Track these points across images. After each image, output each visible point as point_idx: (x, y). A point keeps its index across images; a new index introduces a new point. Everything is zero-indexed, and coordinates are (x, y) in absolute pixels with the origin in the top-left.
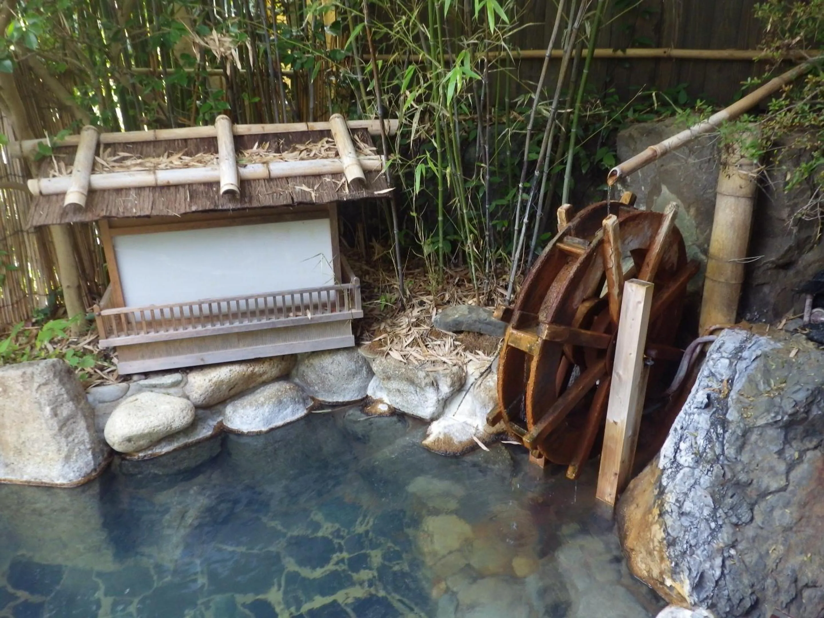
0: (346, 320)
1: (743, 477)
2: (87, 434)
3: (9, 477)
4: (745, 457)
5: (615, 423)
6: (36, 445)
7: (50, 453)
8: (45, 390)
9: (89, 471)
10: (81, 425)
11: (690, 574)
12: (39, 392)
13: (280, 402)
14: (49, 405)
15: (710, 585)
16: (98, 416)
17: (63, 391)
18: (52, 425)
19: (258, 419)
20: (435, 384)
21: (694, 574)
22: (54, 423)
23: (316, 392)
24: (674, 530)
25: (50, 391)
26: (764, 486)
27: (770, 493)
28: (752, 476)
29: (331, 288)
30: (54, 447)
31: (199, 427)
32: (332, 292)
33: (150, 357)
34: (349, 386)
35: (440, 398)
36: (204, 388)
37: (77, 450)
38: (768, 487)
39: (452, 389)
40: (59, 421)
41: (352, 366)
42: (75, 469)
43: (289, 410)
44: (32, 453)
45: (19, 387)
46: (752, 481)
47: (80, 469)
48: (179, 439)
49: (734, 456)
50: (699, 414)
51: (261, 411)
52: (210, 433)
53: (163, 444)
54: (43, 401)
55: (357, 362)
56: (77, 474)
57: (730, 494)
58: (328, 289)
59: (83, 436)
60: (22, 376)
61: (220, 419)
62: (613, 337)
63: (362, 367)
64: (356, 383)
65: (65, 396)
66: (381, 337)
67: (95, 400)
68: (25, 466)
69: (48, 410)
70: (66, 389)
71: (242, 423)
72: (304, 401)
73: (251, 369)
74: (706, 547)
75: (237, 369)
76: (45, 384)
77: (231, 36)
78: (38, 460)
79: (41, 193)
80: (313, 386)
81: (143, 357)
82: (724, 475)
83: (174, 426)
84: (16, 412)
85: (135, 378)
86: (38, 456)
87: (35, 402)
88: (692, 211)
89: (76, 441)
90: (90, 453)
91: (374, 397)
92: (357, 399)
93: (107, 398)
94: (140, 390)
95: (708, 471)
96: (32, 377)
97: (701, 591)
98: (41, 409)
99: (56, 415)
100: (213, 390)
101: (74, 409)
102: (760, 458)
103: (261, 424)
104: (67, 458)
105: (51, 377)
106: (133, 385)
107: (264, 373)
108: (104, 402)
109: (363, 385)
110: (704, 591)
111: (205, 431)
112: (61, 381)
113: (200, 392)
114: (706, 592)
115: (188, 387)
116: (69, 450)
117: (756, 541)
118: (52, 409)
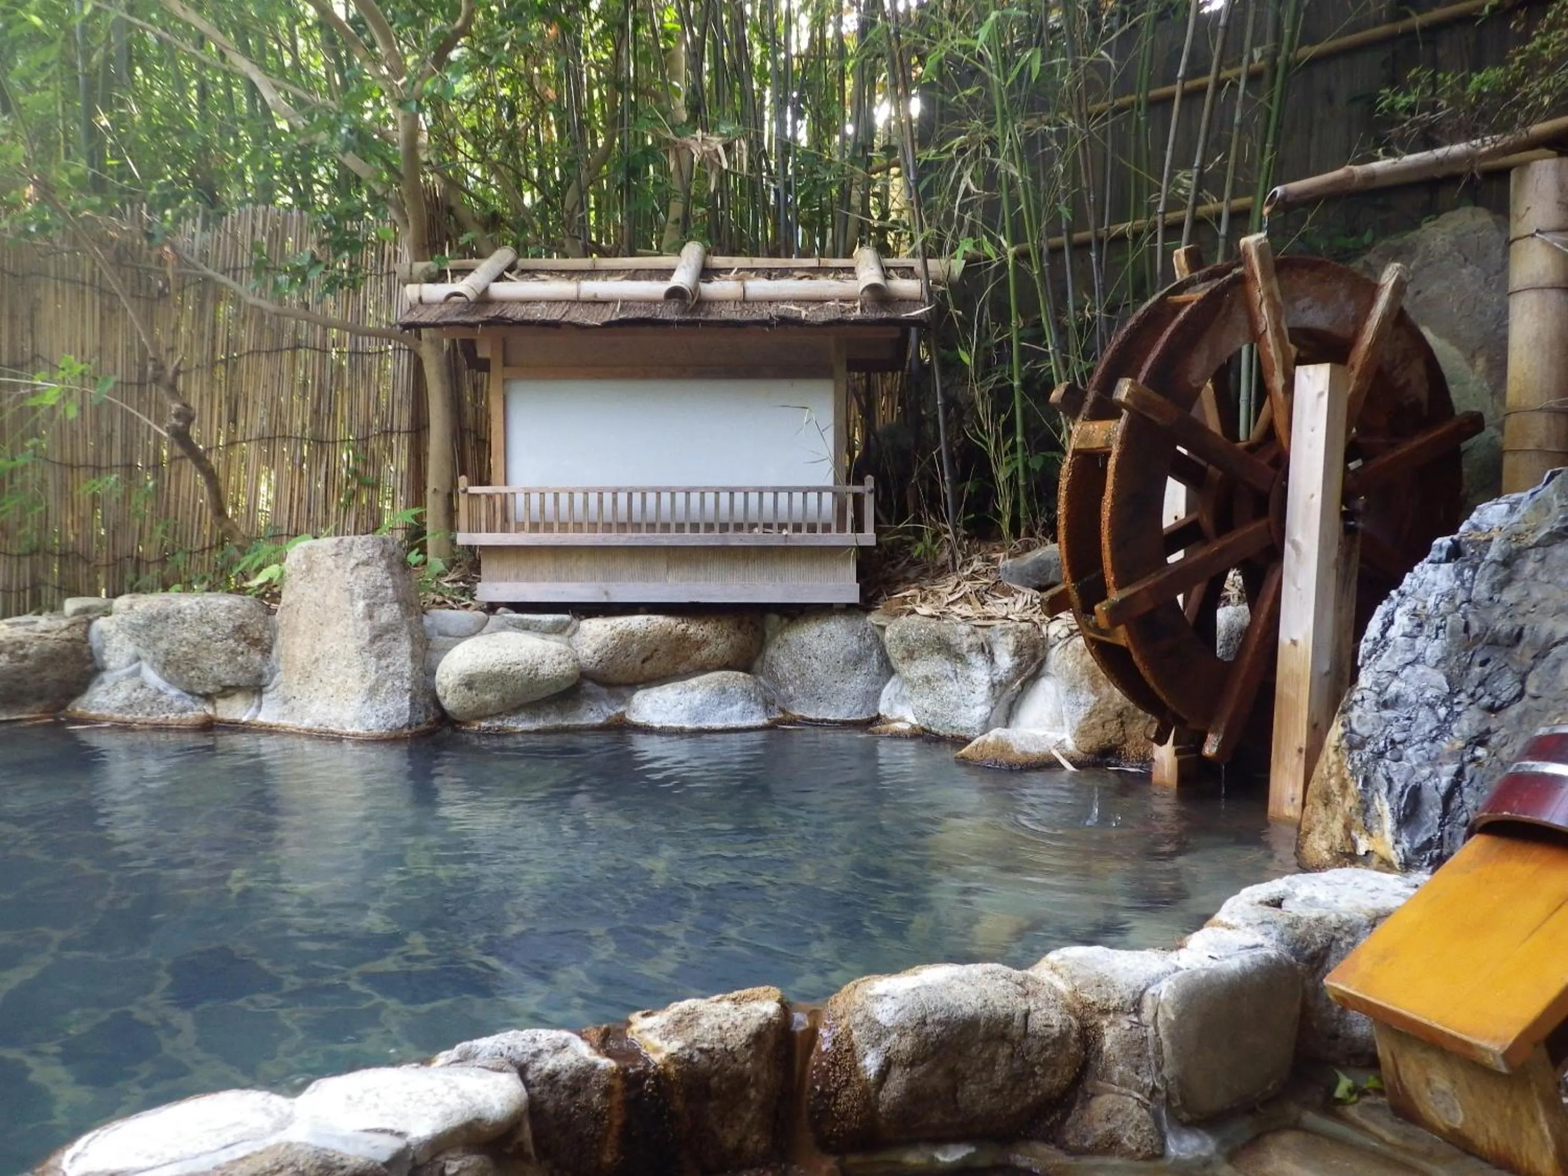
0: (845, 547)
1: (1504, 626)
2: (409, 663)
3: (283, 722)
4: (1509, 596)
5: (1294, 643)
6: (333, 666)
7: (350, 680)
8: (363, 574)
9: (400, 725)
10: (405, 647)
11: (1390, 790)
12: (355, 574)
13: (724, 691)
14: (364, 598)
15: (1433, 813)
16: (432, 650)
17: (388, 583)
18: (362, 630)
19: (680, 707)
20: (986, 650)
21: (1398, 788)
22: (365, 628)
23: (791, 698)
24: (1364, 724)
25: (369, 576)
26: (1543, 635)
27: (1556, 645)
28: (1520, 621)
29: (827, 489)
30: (356, 671)
31: (584, 706)
32: (828, 497)
33: (528, 580)
34: (847, 687)
35: (996, 679)
36: (599, 640)
37: (389, 684)
38: (1551, 634)
39: (1017, 660)
40: (373, 628)
41: (854, 644)
42: (380, 713)
43: (737, 708)
44: (324, 679)
45: (330, 563)
46: (1522, 629)
47: (387, 716)
48: (548, 714)
49: (1486, 595)
50: (1435, 570)
51: (689, 696)
52: (600, 721)
53: (522, 716)
54: (357, 590)
55: (862, 638)
56: (382, 722)
57: (1478, 659)
58: (820, 491)
59: (403, 665)
60: (337, 545)
61: (621, 709)
62: (1280, 473)
63: (870, 648)
64: (858, 683)
65: (390, 591)
66: (907, 594)
67: (432, 626)
68: (311, 701)
69: (361, 605)
70: (394, 582)
71: (654, 711)
72: (768, 705)
73: (683, 626)
74: (1426, 744)
75: (659, 620)
76: (366, 563)
77: (721, 135)
78: (331, 690)
79: (420, 299)
80: (786, 686)
81: (517, 578)
82: (1467, 628)
83: (541, 672)
84: (316, 605)
85: (501, 610)
86: (332, 684)
87: (346, 590)
88: (1481, 363)
89: (391, 669)
90: (407, 697)
91: (889, 716)
92: (859, 717)
93: (452, 630)
94: (503, 628)
95: (1438, 628)
96: (351, 549)
97: (1418, 829)
98: (352, 602)
99: (371, 617)
100: (615, 647)
101: (398, 616)
102: (1539, 596)
103: (685, 716)
104: (373, 691)
105: (377, 554)
106: (493, 619)
107: (705, 642)
108: (446, 634)
109: (871, 688)
110: (1423, 830)
111: (591, 715)
112: (389, 566)
113: (594, 646)
114: (1428, 830)
115: (577, 637)
116: (377, 680)
117: (1526, 720)
118: (368, 605)
